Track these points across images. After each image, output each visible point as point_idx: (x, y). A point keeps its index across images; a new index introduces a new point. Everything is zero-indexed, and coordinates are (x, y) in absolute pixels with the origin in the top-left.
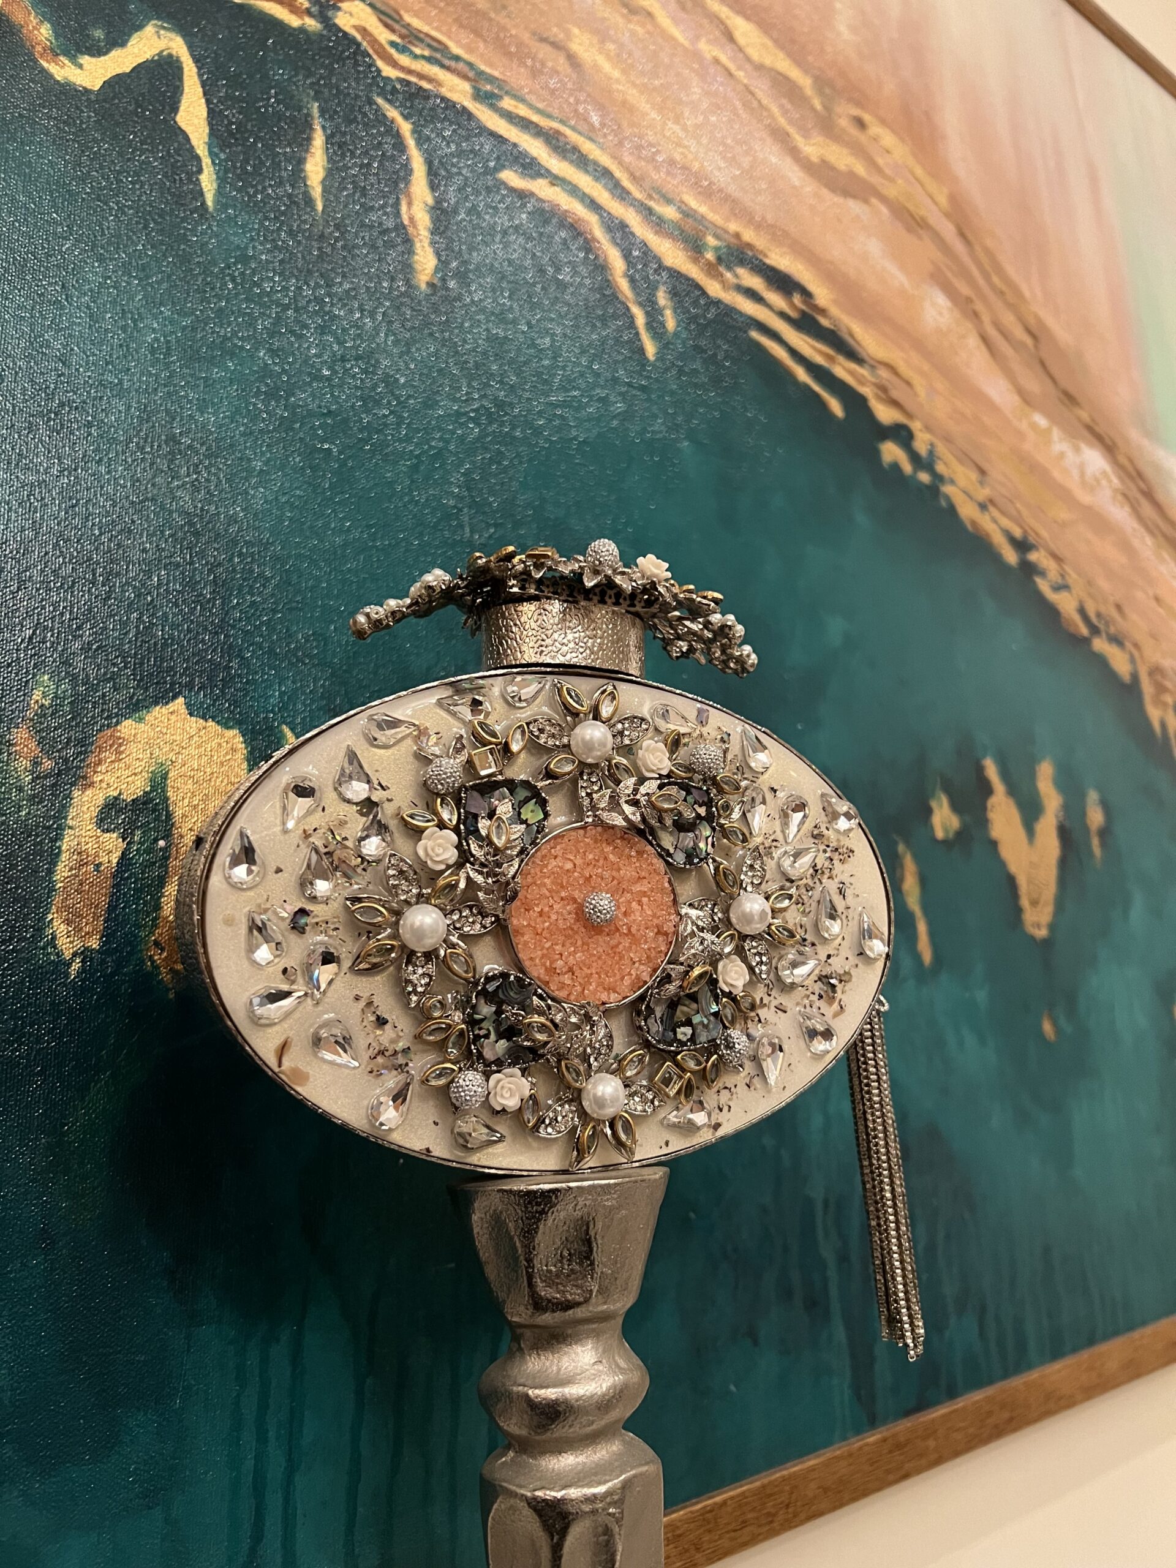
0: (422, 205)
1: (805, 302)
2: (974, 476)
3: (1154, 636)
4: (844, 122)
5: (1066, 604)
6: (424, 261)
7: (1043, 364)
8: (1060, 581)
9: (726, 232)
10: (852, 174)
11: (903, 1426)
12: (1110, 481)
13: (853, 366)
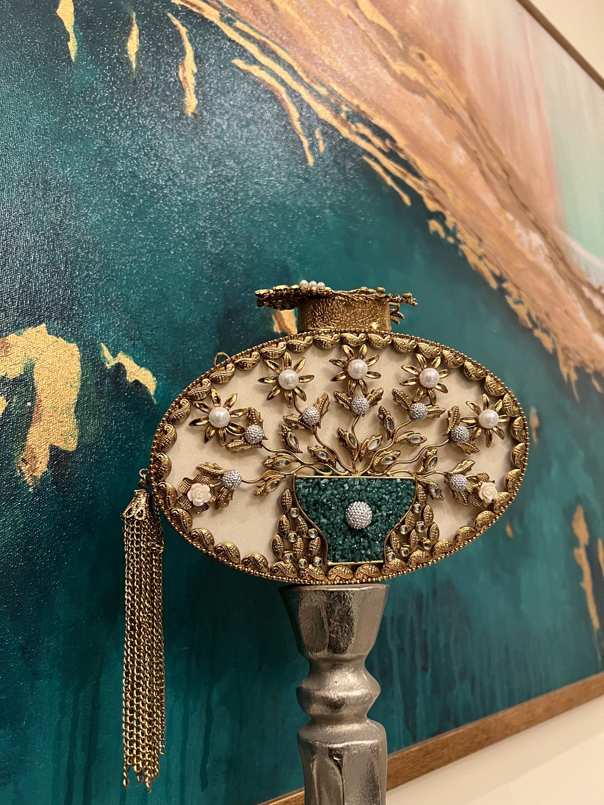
0: (191, 72)
1: (392, 144)
2: (476, 241)
3: (564, 331)
4: (414, 56)
5: (521, 311)
6: (191, 101)
7: (511, 188)
8: (518, 299)
9: (352, 104)
10: (417, 82)
11: (430, 742)
12: (543, 250)
13: (415, 179)
